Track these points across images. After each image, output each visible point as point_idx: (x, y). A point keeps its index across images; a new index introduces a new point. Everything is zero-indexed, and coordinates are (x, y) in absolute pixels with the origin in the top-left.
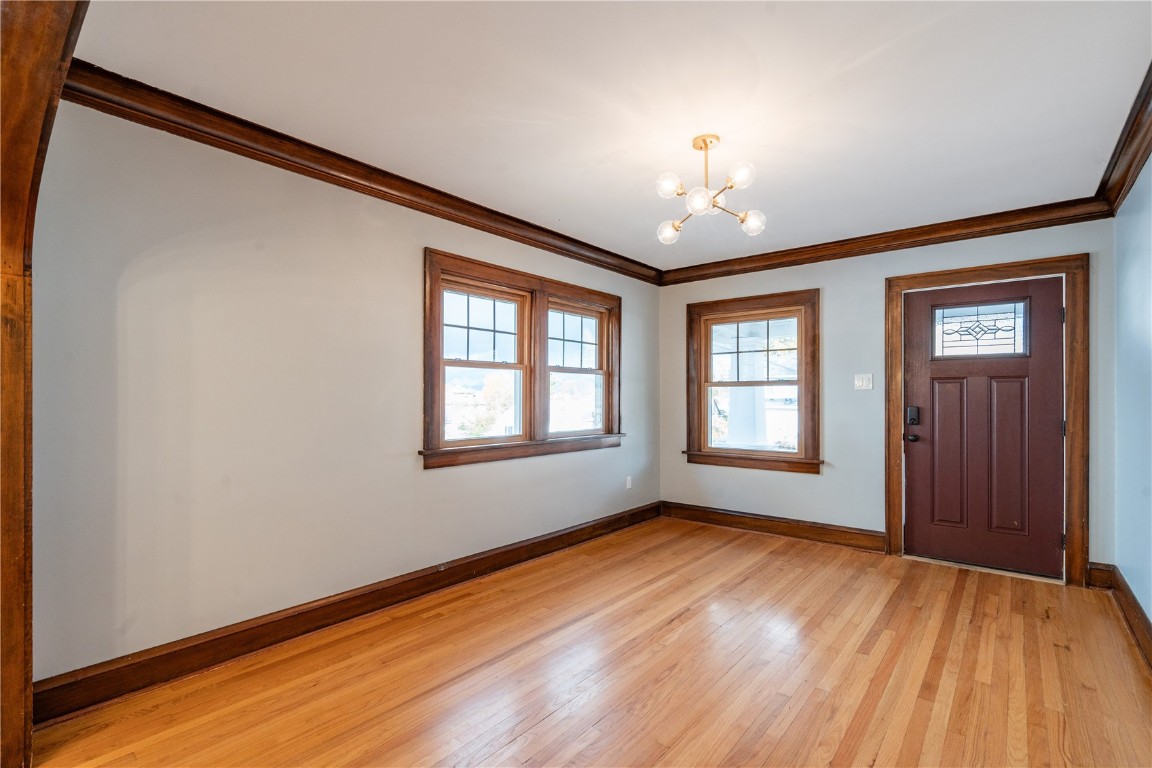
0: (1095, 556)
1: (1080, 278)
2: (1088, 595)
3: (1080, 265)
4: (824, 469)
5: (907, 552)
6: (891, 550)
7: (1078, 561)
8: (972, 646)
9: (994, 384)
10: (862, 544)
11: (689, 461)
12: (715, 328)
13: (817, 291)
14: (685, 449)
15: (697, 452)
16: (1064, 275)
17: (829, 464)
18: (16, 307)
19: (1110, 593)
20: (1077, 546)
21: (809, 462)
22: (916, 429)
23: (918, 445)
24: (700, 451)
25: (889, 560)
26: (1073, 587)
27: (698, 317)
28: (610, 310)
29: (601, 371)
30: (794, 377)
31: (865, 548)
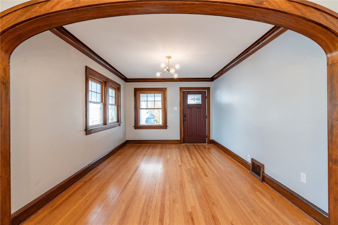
0: (211, 139)
1: (209, 91)
2: (211, 145)
3: (208, 89)
4: (168, 128)
5: (184, 143)
6: (181, 143)
7: (209, 139)
8: (205, 155)
9: (197, 109)
10: (176, 143)
11: (135, 129)
12: (141, 95)
13: (166, 89)
14: (134, 126)
15: (137, 126)
16: (206, 91)
17: (169, 127)
18: (6, 78)
19: (213, 144)
20: (209, 137)
21: (165, 126)
22: (185, 118)
23: (185, 121)
24: (138, 126)
25: (181, 145)
26: (208, 144)
27: (137, 92)
28: (118, 89)
29: (116, 105)
30: (161, 107)
31: (177, 144)
